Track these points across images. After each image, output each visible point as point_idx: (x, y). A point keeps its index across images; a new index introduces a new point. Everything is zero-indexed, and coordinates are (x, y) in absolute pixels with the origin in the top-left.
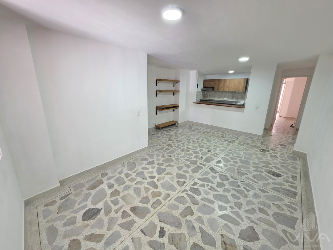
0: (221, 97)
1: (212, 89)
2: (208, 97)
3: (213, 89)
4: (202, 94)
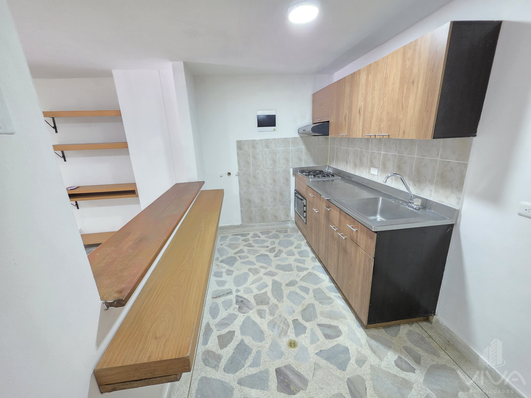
2: (333, 159)
4: (303, 147)
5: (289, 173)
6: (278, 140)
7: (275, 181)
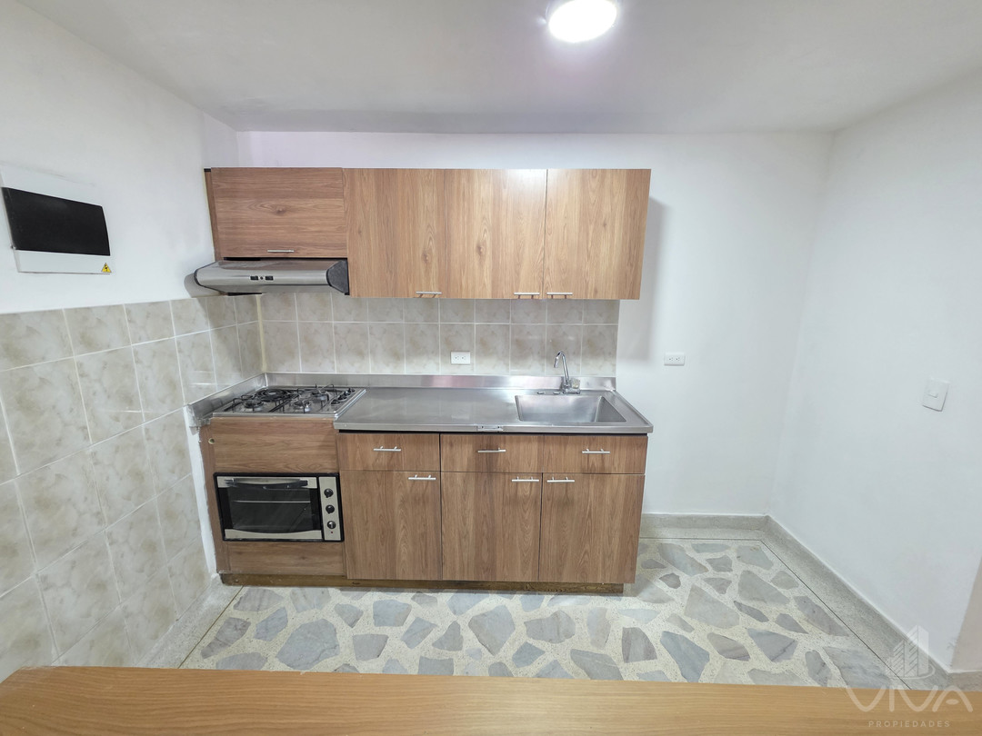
0: (417, 349)
1: (321, 276)
2: (291, 353)
3: (340, 276)
4: (208, 330)
5: (182, 426)
6: (129, 312)
7: (138, 475)
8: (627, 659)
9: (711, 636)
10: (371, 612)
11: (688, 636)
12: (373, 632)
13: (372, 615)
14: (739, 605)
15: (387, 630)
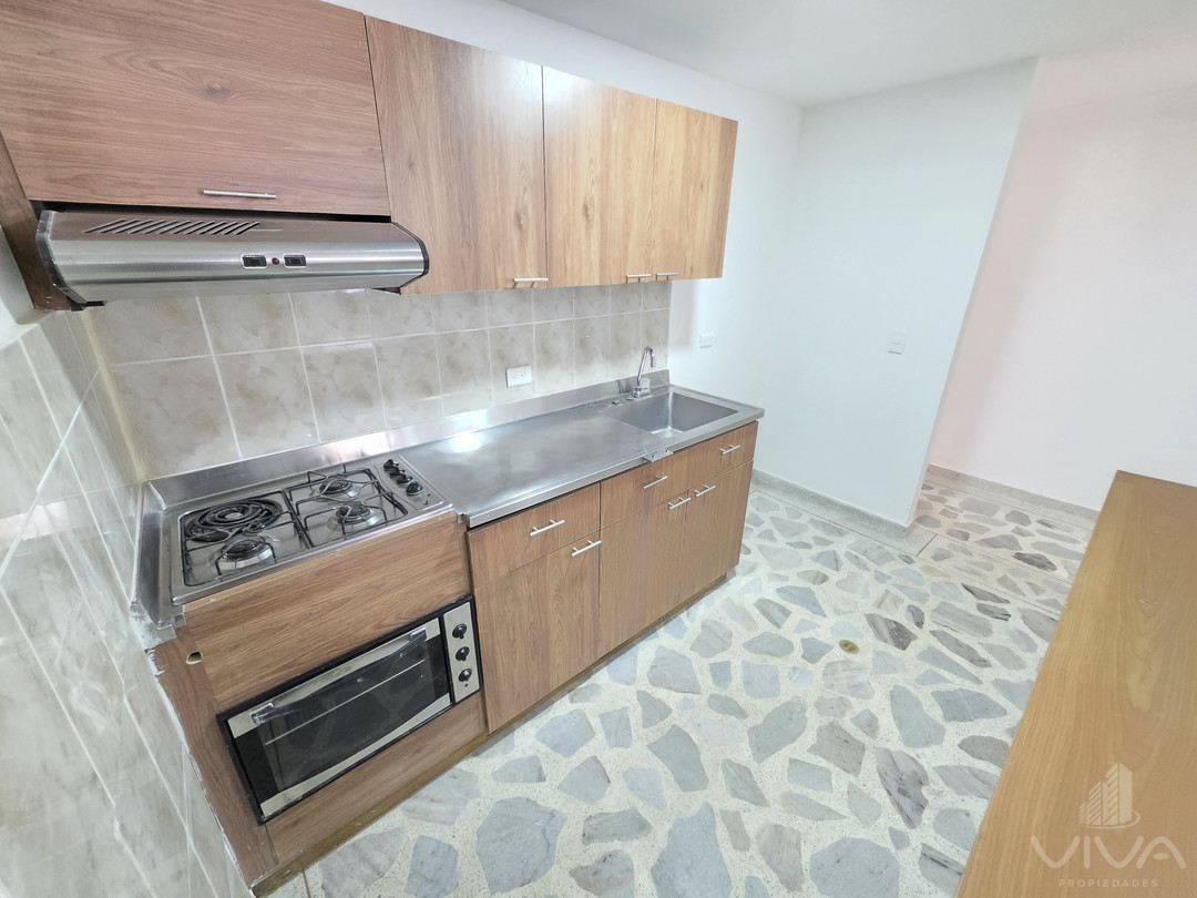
8: (778, 626)
9: (799, 575)
10: (543, 748)
11: (789, 583)
12: (574, 765)
13: (550, 750)
14: (791, 544)
15: (586, 752)
